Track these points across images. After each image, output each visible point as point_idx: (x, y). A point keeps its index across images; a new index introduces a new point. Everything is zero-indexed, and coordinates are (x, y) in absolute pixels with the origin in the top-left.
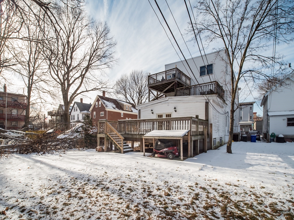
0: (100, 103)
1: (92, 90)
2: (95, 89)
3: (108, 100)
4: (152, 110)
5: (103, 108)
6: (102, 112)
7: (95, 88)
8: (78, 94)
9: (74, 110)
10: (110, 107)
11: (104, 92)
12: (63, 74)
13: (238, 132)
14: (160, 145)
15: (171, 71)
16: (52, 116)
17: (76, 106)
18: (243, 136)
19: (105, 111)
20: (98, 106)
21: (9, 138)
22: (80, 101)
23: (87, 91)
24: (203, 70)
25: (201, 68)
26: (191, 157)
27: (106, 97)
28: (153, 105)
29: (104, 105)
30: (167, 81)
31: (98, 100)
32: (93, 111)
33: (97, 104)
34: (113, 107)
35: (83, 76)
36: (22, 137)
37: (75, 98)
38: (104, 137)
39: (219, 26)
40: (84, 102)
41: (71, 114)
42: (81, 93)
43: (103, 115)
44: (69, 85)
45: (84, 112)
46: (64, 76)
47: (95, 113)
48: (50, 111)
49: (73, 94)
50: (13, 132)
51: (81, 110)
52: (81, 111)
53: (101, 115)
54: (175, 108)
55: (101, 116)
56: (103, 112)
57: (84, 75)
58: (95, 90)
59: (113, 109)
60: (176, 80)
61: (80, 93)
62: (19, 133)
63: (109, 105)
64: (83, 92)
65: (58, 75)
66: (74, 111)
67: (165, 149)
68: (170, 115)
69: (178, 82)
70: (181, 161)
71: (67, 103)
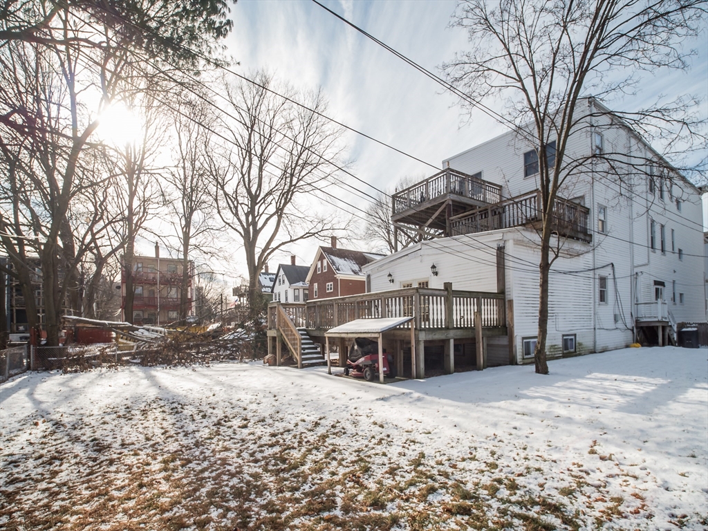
0: (325, 264)
1: (302, 237)
2: (309, 235)
3: (344, 254)
4: (390, 275)
5: (329, 275)
6: (329, 284)
7: (308, 233)
8: (274, 249)
9: (280, 281)
10: (346, 270)
11: (334, 239)
12: (246, 212)
13: (656, 320)
14: (357, 350)
15: (438, 178)
16: (241, 296)
17: (282, 272)
18: (684, 330)
19: (335, 280)
20: (322, 270)
21: (141, 340)
22: (289, 263)
23: (291, 241)
24: (531, 161)
25: (527, 155)
26: (418, 377)
27: (338, 249)
28: (392, 263)
29: (333, 268)
30: (430, 203)
31: (321, 258)
32: (312, 282)
33: (319, 266)
34: (353, 271)
35: (279, 212)
36: (161, 339)
37: (270, 257)
38: (275, 335)
39: (511, 57)
40: (297, 264)
41: (275, 291)
42: (280, 245)
43: (331, 289)
44: (257, 232)
45: (297, 284)
46: (247, 215)
47: (316, 285)
48: (236, 287)
49: (264, 251)
50: (148, 330)
51: (292, 281)
52: (291, 283)
53: (328, 289)
54: (434, 267)
55: (327, 291)
56: (332, 283)
57: (282, 209)
58: (308, 237)
59: (353, 273)
60: (448, 198)
61: (277, 248)
62: (157, 331)
63: (343, 267)
64: (283, 244)
65: (236, 215)
66: (280, 284)
67: (362, 360)
68: (427, 283)
69: (453, 201)
70: (381, 383)
71: (255, 268)
